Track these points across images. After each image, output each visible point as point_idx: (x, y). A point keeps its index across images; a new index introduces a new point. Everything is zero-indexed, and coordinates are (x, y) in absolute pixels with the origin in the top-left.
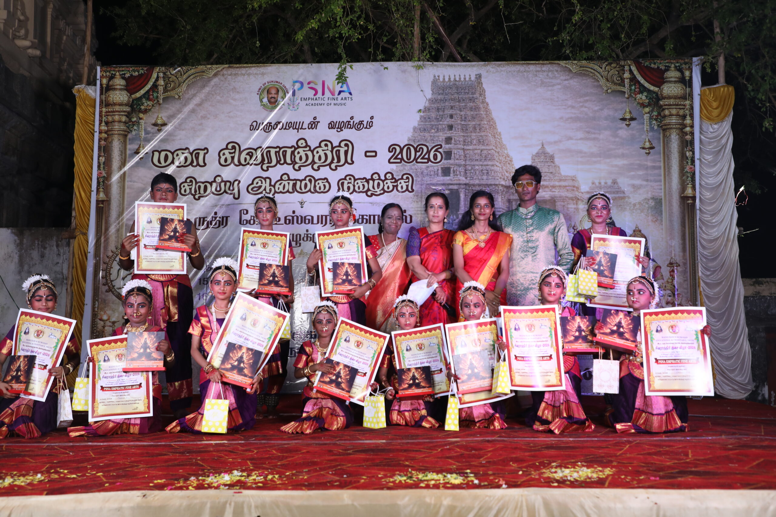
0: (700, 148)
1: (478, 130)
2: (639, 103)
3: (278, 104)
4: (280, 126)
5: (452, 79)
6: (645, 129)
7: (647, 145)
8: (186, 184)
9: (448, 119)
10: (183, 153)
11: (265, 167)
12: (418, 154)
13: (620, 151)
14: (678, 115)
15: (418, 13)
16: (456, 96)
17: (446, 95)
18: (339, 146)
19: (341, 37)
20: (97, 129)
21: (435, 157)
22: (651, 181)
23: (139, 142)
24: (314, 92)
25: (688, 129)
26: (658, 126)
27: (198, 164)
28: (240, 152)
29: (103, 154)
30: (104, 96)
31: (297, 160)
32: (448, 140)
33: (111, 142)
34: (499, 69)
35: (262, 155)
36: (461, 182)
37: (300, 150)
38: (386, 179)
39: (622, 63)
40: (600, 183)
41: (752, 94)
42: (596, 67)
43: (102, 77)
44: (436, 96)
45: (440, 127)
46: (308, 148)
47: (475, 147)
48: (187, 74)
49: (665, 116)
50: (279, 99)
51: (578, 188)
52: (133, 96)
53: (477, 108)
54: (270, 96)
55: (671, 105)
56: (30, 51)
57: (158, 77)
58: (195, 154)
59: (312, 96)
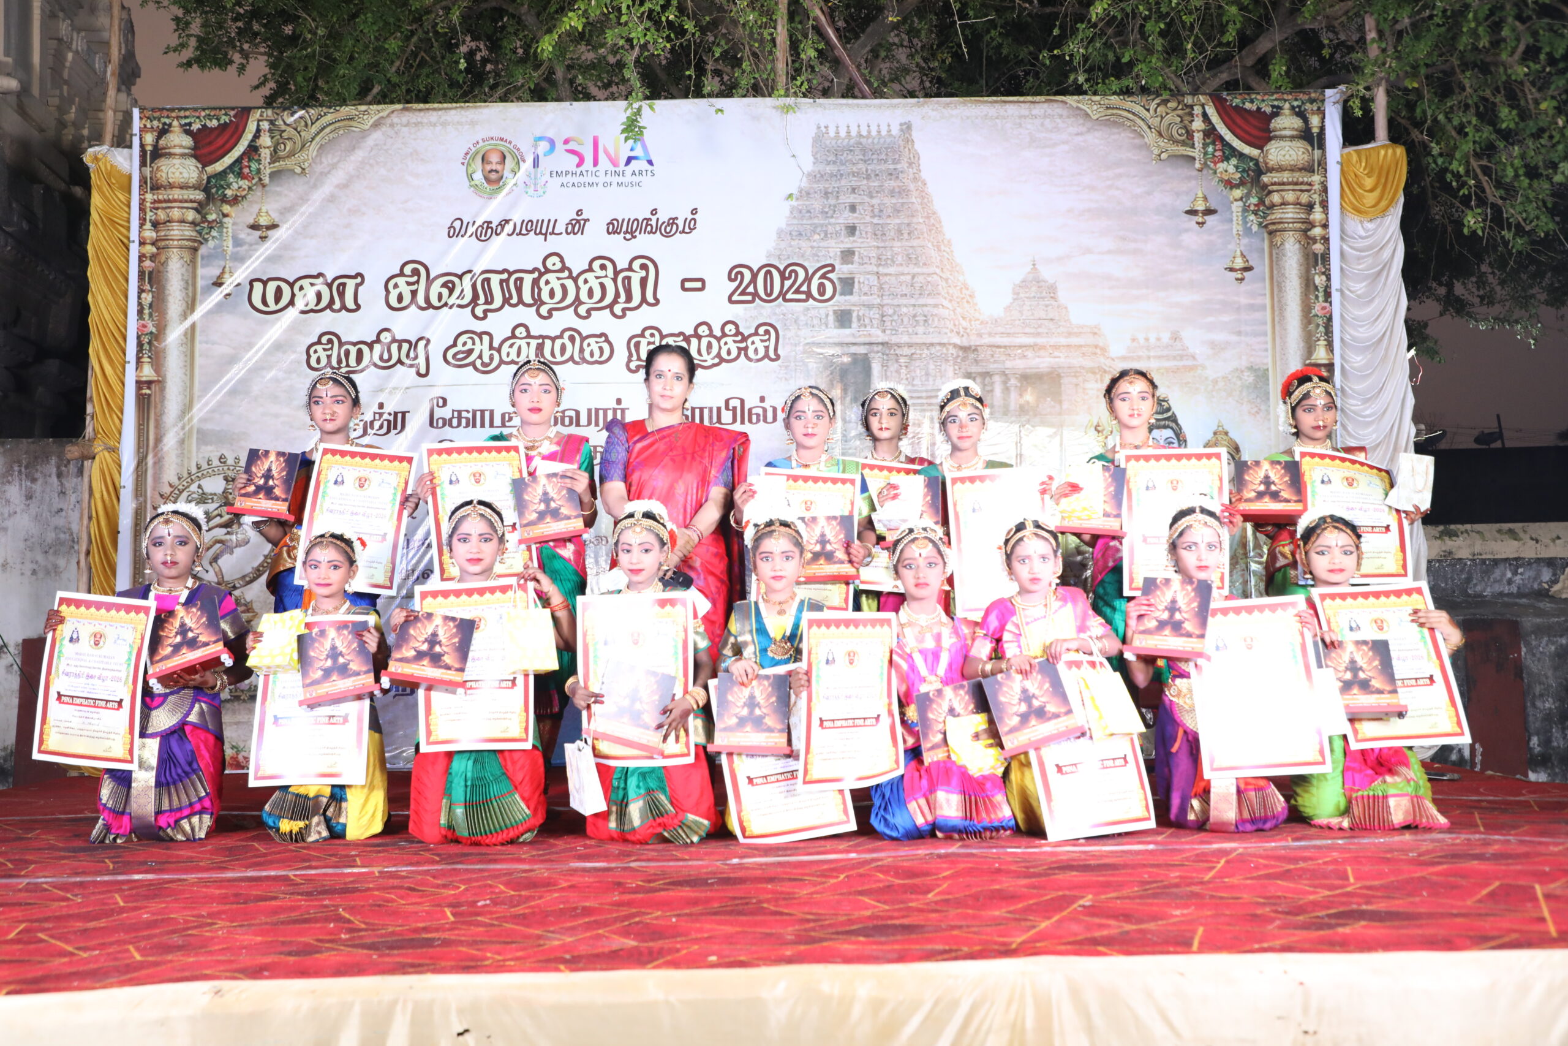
0: (1342, 269)
1: (906, 236)
2: (1221, 180)
3: (505, 185)
4: (509, 228)
5: (854, 133)
6: (1235, 232)
7: (1239, 263)
8: (319, 348)
9: (847, 213)
10: (313, 285)
11: (479, 311)
12: (788, 283)
13: (1186, 276)
14: (1297, 203)
16: (862, 166)
17: (842, 164)
18: (630, 269)
19: (630, 46)
20: (134, 235)
21: (822, 289)
22: (1247, 334)
23: (222, 263)
24: (576, 159)
25: (1317, 231)
26: (1260, 224)
27: (344, 307)
28: (429, 282)
29: (148, 287)
30: (148, 169)
31: (545, 296)
32: (848, 255)
33: (164, 264)
34: (946, 112)
35: (474, 286)
36: (873, 340)
37: (551, 277)
38: (724, 335)
39: (1189, 100)
40: (1147, 339)
41: (1440, 161)
42: (1138, 109)
43: (143, 130)
44: (821, 167)
45: (830, 229)
46: (566, 274)
47: (900, 269)
48: (318, 124)
49: (1272, 206)
50: (506, 174)
51: (1104, 350)
52: (209, 169)
53: (903, 192)
54: (488, 168)
55: (1283, 184)
57: (258, 130)
58: (338, 286)
59: (574, 169)
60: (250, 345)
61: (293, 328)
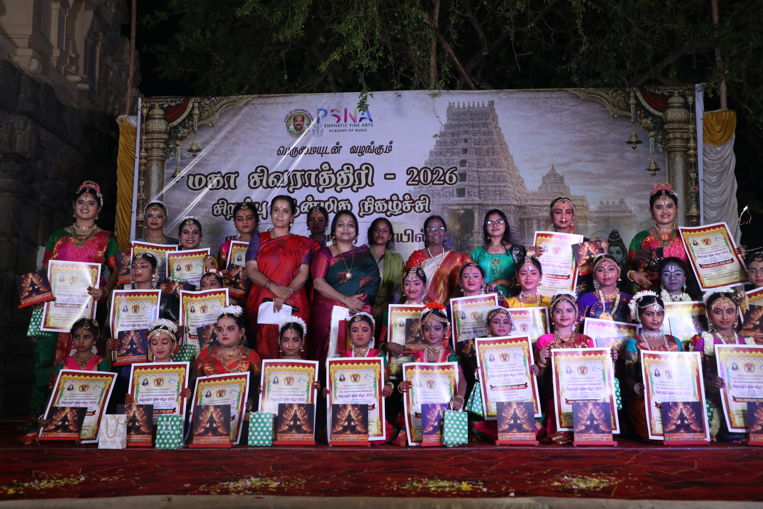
0: (704, 169)
1: (491, 154)
2: (644, 127)
3: (304, 131)
4: (305, 151)
5: (466, 106)
6: (651, 152)
7: (653, 166)
8: (218, 206)
9: (463, 143)
10: (216, 177)
11: (291, 189)
12: (435, 176)
13: (627, 173)
14: (681, 138)
15: (434, 45)
16: (470, 121)
17: (461, 120)
18: (361, 169)
19: (361, 68)
20: (137, 155)
21: (451, 178)
23: (176, 167)
24: (337, 119)
25: (692, 152)
26: (663, 148)
27: (229, 187)
28: (268, 176)
29: (142, 178)
30: (144, 125)
31: (321, 182)
32: (463, 163)
33: (150, 168)
34: (511, 96)
35: (289, 178)
36: (475, 202)
37: (324, 173)
38: (404, 200)
39: (628, 89)
40: (608, 203)
41: (754, 117)
42: (603, 94)
43: (143, 107)
44: (451, 122)
45: (455, 150)
46: (331, 172)
47: (488, 169)
48: (220, 104)
49: (669, 140)
50: (305, 126)
51: (587, 208)
52: (170, 124)
53: (490, 133)
54: (296, 123)
55: (675, 129)
56: (80, 85)
57: (193, 107)
58: (227, 177)
59: (335, 123)
60: (187, 205)
61: (206, 196)
